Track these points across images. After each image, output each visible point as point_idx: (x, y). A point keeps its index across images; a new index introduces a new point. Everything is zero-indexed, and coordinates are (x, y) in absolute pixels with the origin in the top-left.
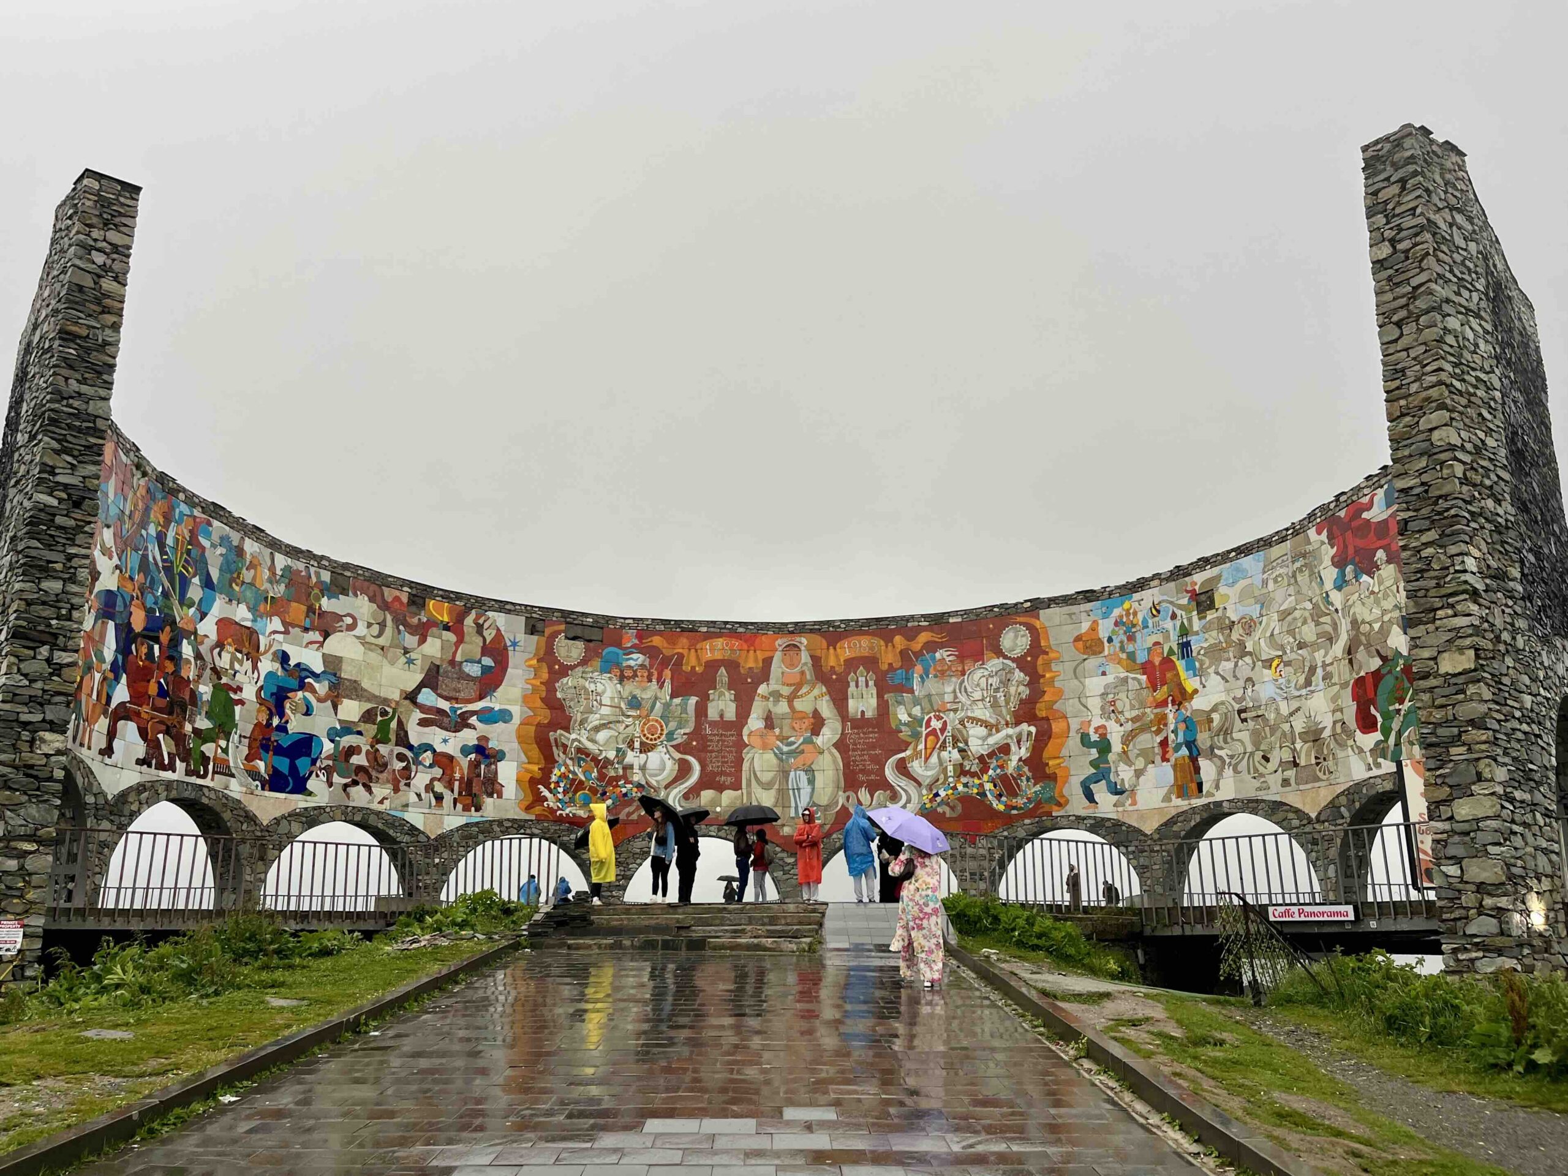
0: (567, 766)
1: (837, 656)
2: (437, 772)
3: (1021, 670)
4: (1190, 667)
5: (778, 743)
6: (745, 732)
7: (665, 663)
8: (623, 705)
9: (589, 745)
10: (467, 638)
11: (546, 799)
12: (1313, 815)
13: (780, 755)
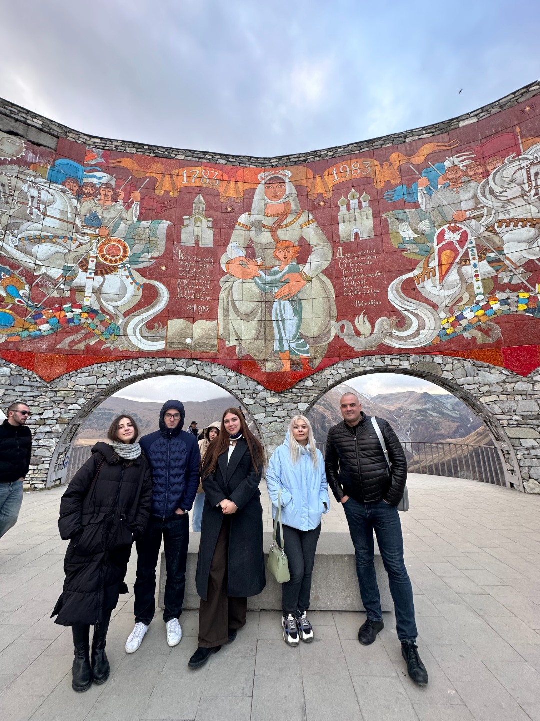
1: (325, 185)
5: (260, 272)
6: (224, 260)
7: (136, 183)
8: (78, 222)
13: (262, 285)
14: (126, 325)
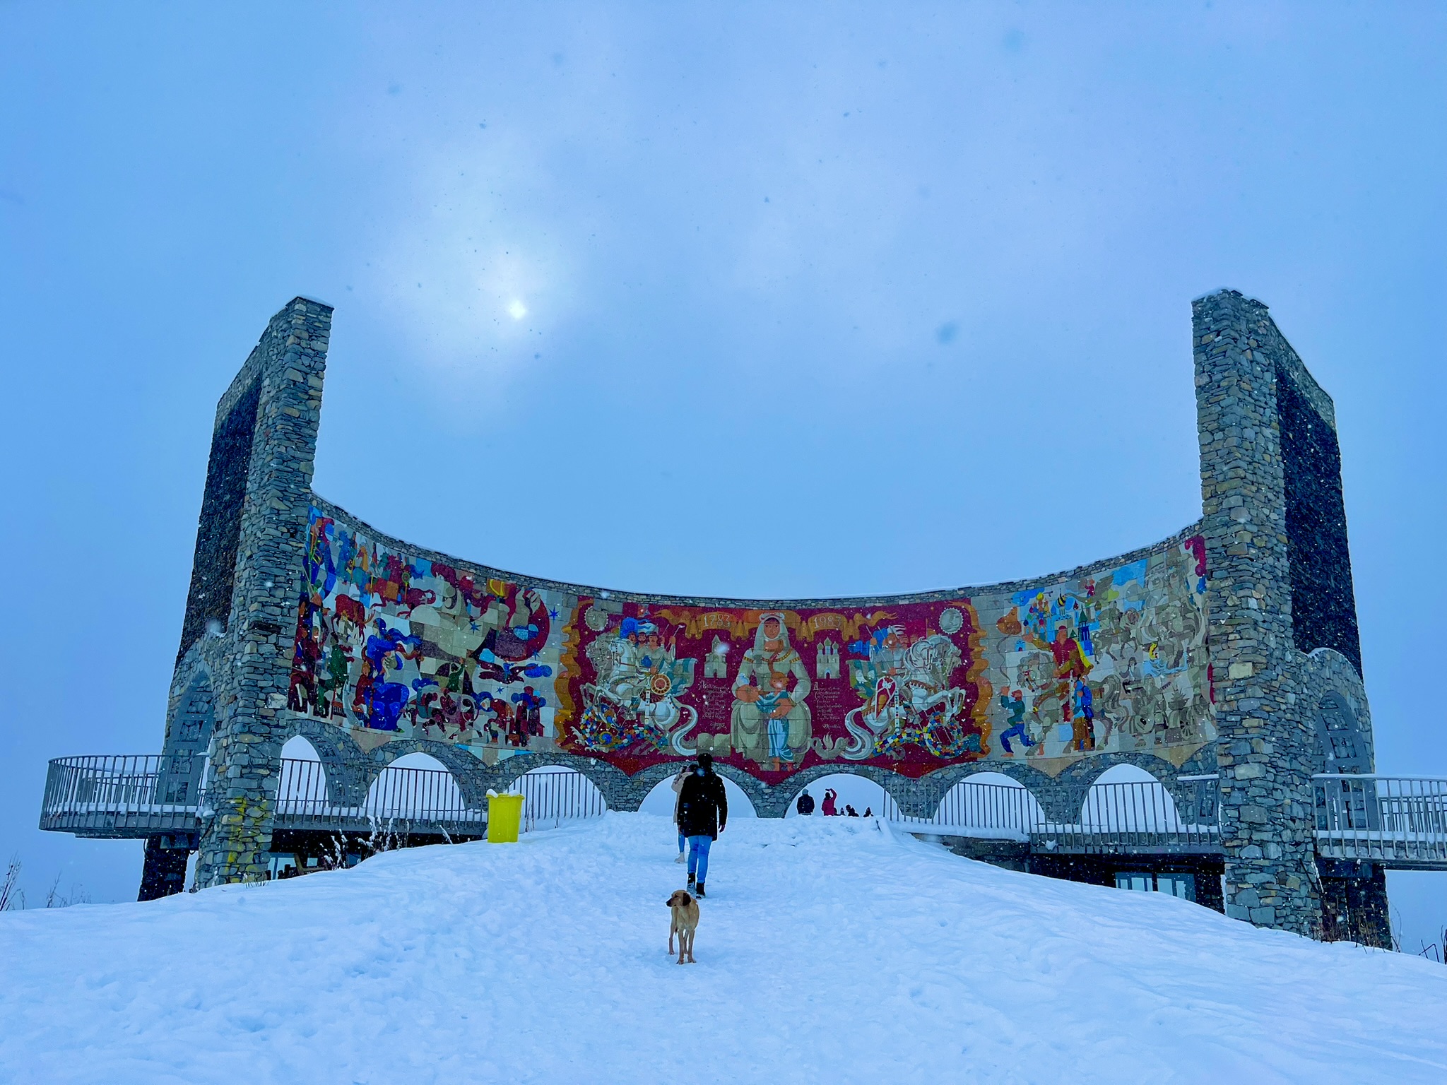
0: (593, 713)
1: (809, 630)
2: (494, 714)
3: (955, 645)
4: (1088, 647)
5: (759, 696)
6: (734, 687)
7: (672, 629)
8: (637, 664)
9: (611, 695)
10: (517, 609)
11: (576, 737)
12: (1178, 767)
13: (761, 707)
14: (672, 737)
